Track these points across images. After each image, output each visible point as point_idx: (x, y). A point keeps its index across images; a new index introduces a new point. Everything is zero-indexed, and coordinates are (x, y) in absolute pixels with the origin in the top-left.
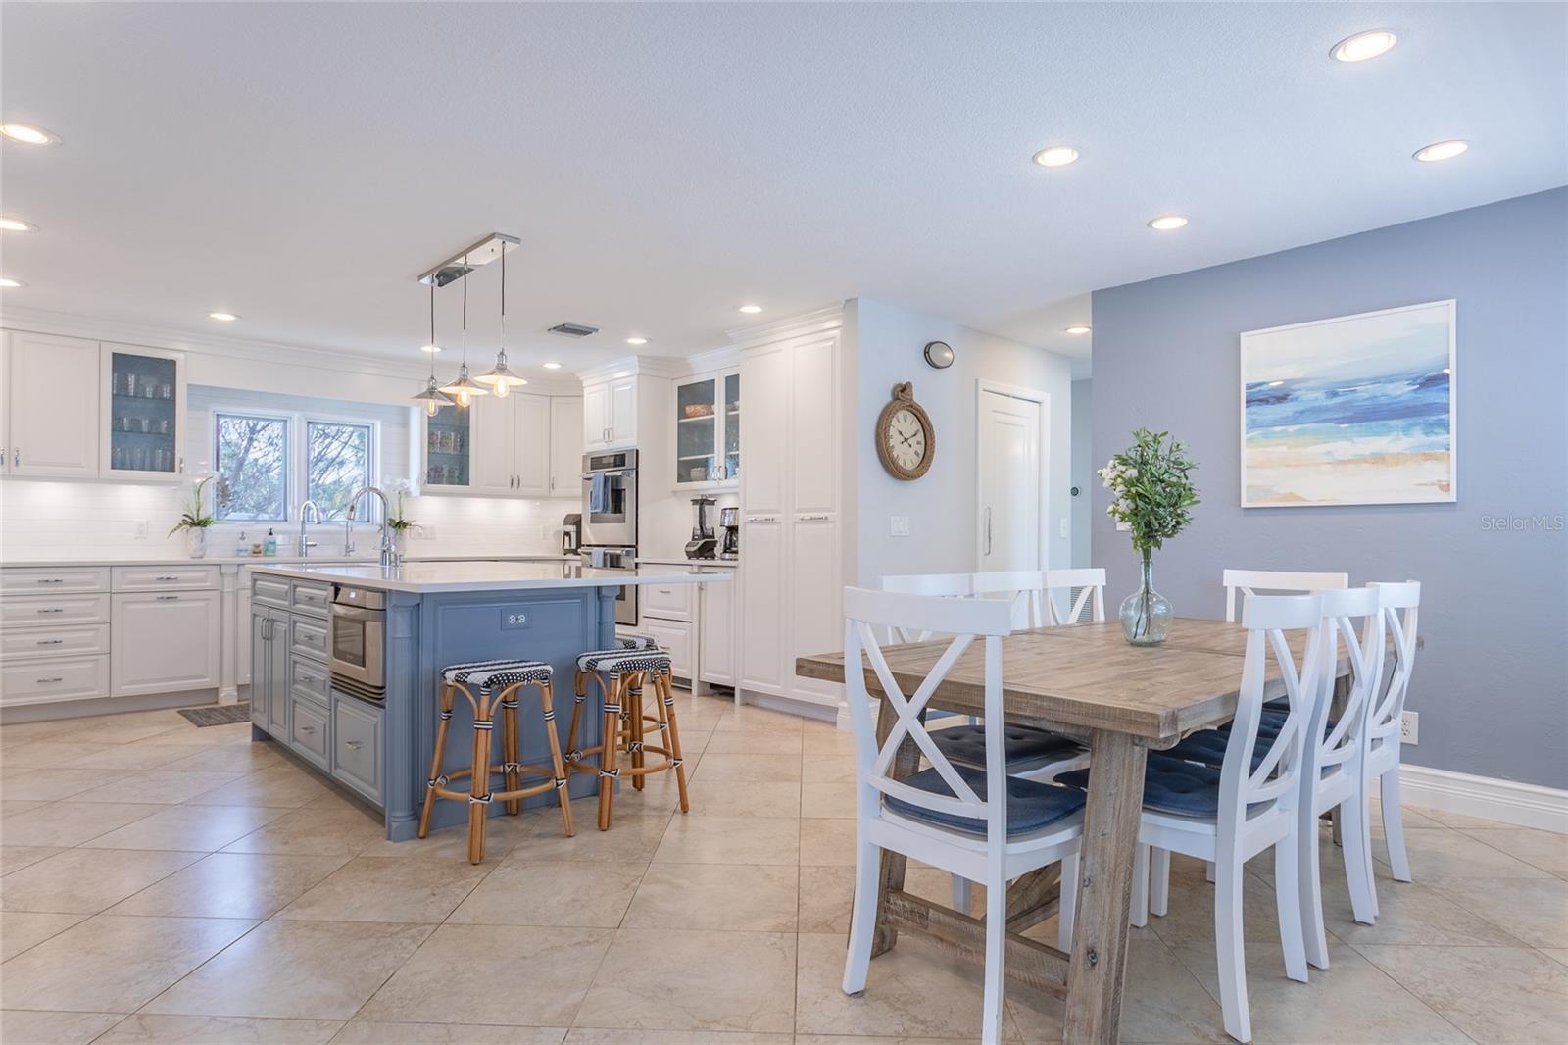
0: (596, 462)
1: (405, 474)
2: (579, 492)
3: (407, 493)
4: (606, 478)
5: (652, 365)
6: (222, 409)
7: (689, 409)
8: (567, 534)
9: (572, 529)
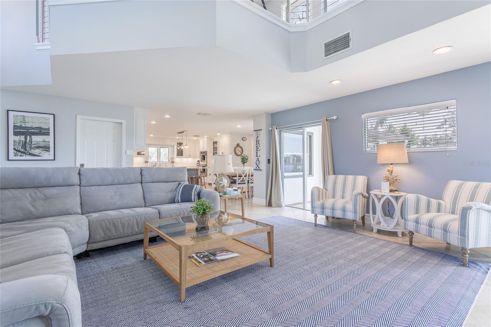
0: (201, 153)
1: (174, 155)
2: (199, 157)
3: (174, 157)
4: (203, 155)
5: (209, 139)
6: (149, 146)
7: (215, 145)
8: (198, 163)
9: (198, 162)
